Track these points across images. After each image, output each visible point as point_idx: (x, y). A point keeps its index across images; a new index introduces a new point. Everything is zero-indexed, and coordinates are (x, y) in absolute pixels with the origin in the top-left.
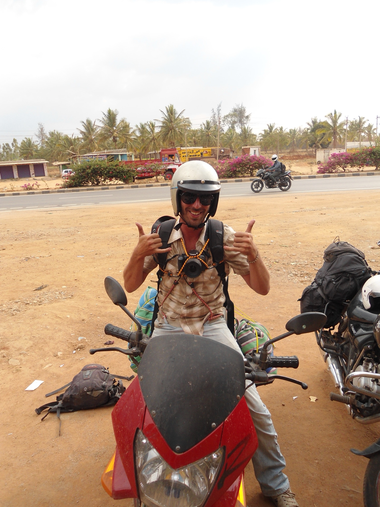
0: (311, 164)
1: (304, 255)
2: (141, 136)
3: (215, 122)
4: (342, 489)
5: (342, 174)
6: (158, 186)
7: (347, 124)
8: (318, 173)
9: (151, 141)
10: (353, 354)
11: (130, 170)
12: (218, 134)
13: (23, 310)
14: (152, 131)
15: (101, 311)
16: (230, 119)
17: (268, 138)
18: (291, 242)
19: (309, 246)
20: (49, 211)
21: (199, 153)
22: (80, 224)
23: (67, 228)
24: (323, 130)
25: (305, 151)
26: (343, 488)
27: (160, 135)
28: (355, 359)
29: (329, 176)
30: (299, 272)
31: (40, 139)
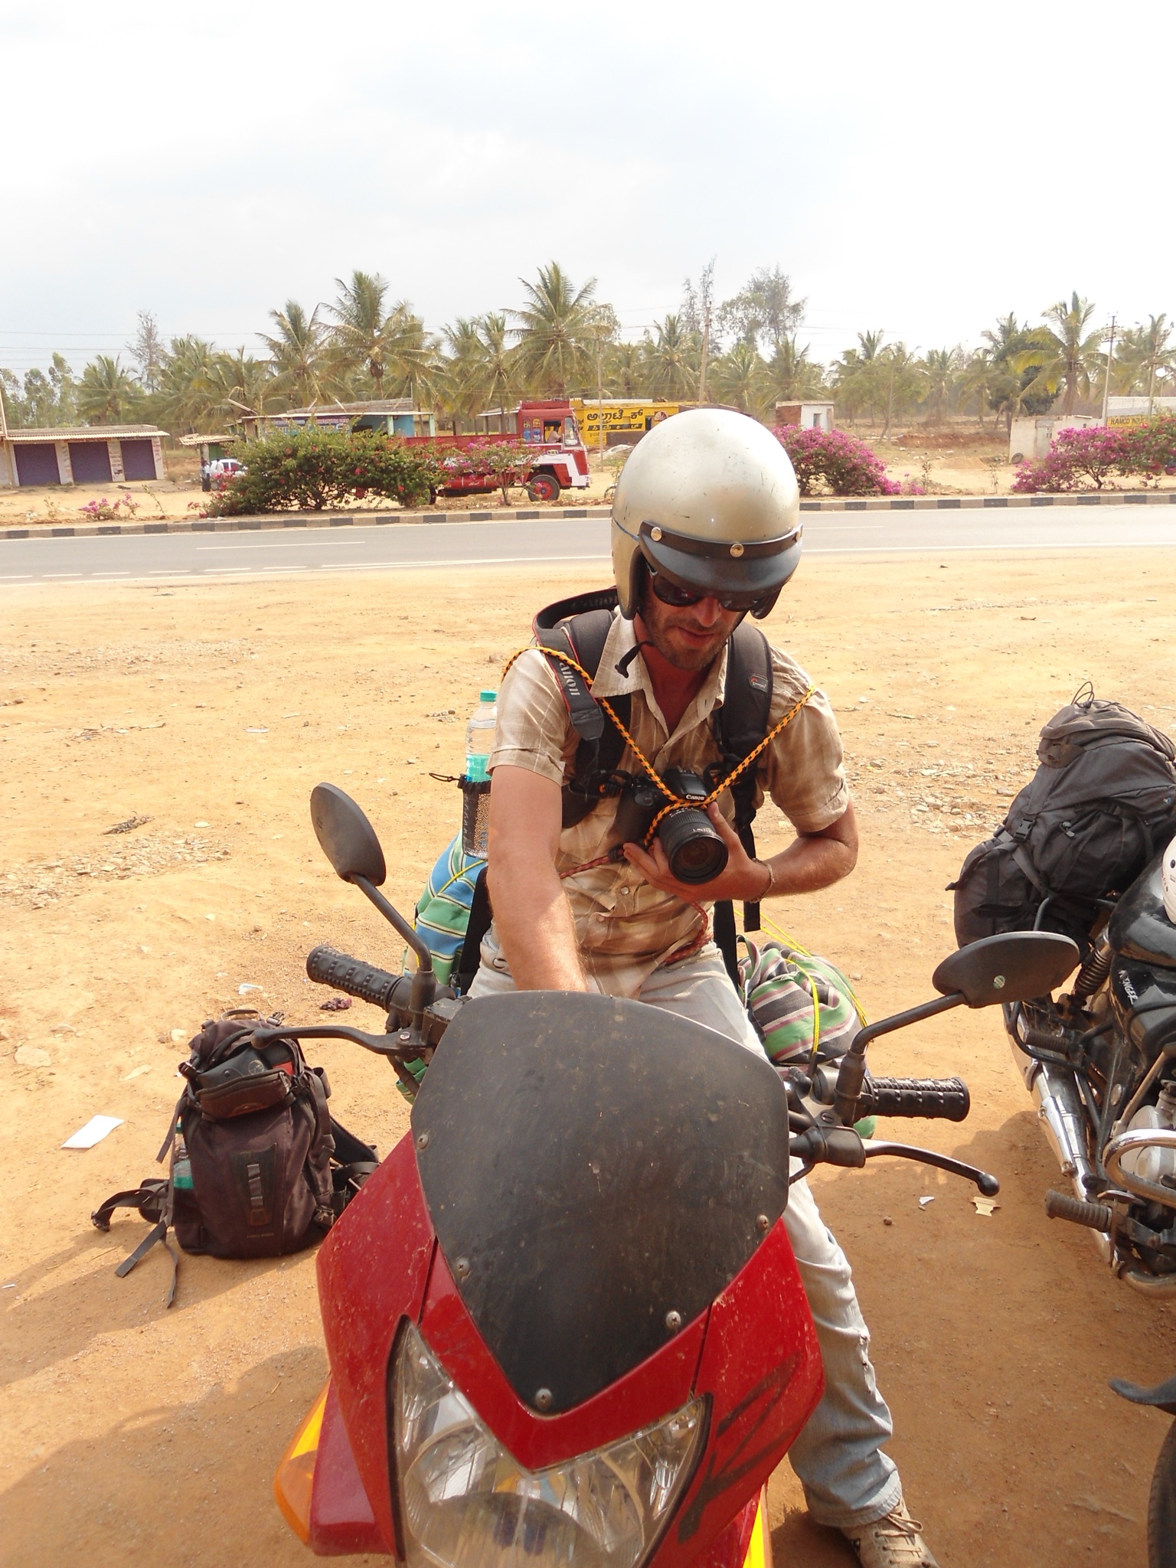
0: (993, 462)
1: (963, 748)
2: (458, 360)
3: (693, 321)
4: (1076, 1507)
5: (1091, 495)
6: (509, 517)
7: (1112, 338)
8: (1015, 492)
9: (490, 377)
10: (1123, 1068)
11: (420, 465)
12: (704, 361)
13: (68, 894)
14: (496, 344)
15: (313, 904)
16: (740, 314)
17: (858, 375)
18: (922, 703)
19: (982, 718)
20: (162, 587)
21: (640, 419)
22: (260, 629)
23: (217, 642)
24: (1032, 356)
25: (974, 423)
26: (1076, 1503)
27: (520, 358)
28: (1130, 1086)
29: (1049, 502)
30: (948, 799)
31: (144, 363)
